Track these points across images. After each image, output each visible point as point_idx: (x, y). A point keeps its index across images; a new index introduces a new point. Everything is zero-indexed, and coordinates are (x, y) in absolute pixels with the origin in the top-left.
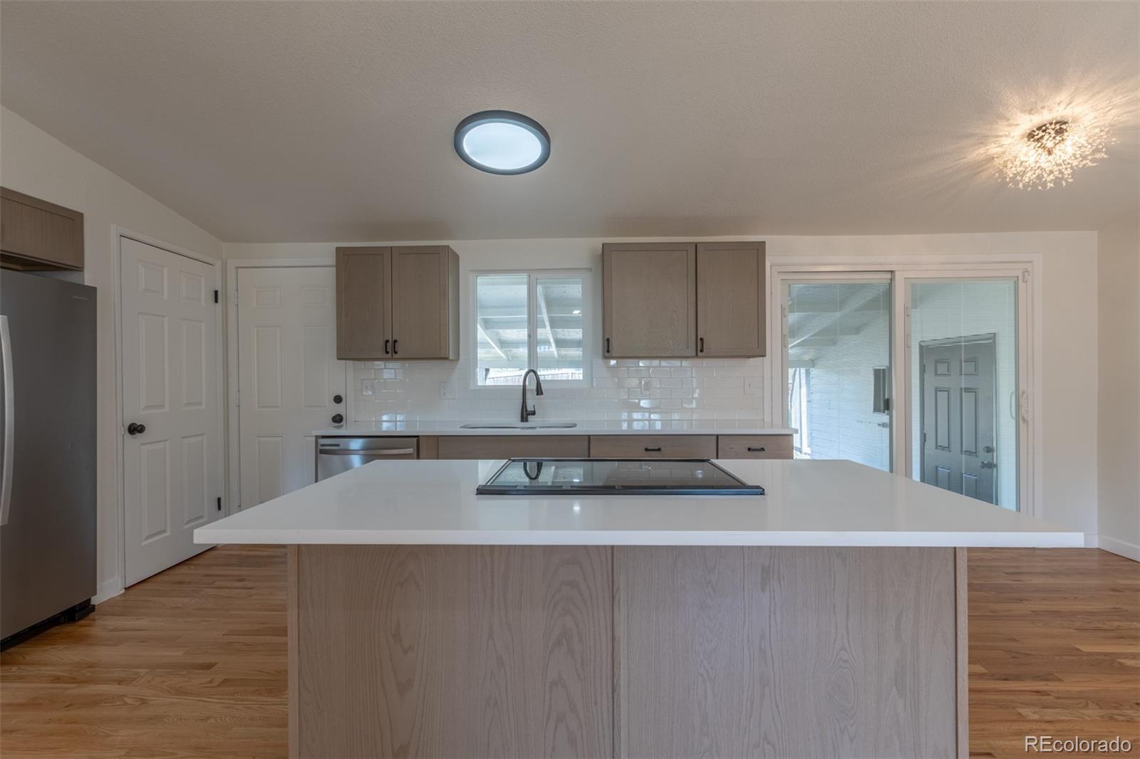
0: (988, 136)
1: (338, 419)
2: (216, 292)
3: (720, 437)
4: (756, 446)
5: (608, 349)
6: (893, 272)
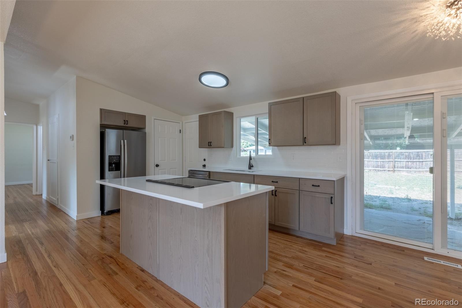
1: (204, 166)
2: (180, 130)
3: (300, 179)
4: (316, 184)
5: (270, 143)
6: (433, 93)
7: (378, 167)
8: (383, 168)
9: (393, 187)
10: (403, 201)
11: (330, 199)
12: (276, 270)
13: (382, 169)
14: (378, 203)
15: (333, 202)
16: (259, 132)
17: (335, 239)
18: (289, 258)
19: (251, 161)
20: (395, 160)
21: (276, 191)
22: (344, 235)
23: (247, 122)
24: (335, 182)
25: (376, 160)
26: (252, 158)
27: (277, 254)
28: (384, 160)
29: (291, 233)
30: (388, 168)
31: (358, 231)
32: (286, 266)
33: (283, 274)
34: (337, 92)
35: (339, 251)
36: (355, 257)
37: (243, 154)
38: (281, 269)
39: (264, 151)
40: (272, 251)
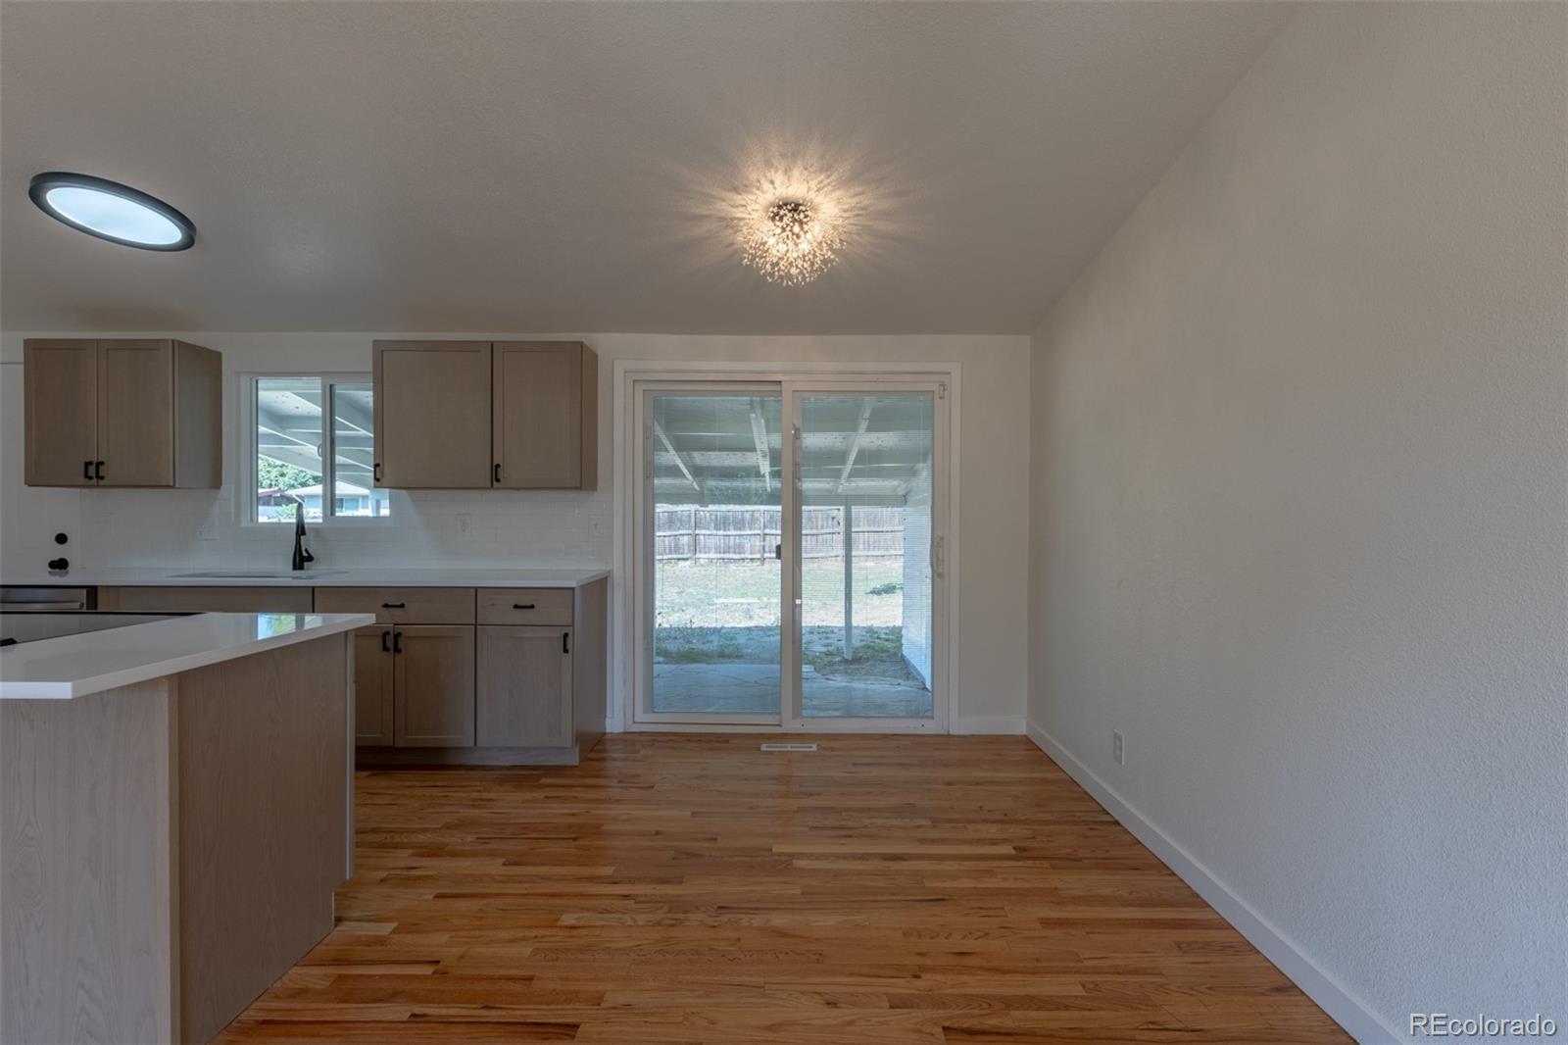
0: (715, 198)
1: (60, 567)
3: (479, 590)
4: (524, 602)
5: (378, 477)
6: (780, 382)
7: (729, 552)
8: (740, 553)
9: (755, 600)
10: (770, 633)
11: (562, 639)
12: (383, 874)
13: (737, 556)
14: (714, 645)
15: (569, 647)
16: (338, 433)
17: (577, 750)
18: (434, 830)
19: (302, 537)
20: (767, 531)
21: (397, 636)
22: (607, 737)
23: (288, 393)
24: (577, 592)
25: (725, 533)
26: (307, 531)
27: (393, 832)
28: (742, 533)
29: (452, 760)
30: (751, 553)
31: (640, 716)
32: (422, 855)
33: (408, 878)
34: (585, 342)
35: (582, 777)
36: (620, 782)
37: (266, 515)
38: (402, 869)
39: (371, 503)
40: (375, 826)
